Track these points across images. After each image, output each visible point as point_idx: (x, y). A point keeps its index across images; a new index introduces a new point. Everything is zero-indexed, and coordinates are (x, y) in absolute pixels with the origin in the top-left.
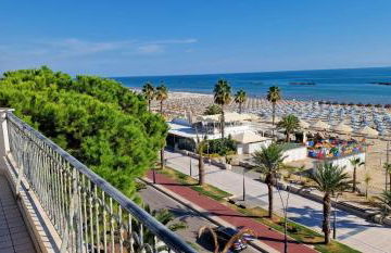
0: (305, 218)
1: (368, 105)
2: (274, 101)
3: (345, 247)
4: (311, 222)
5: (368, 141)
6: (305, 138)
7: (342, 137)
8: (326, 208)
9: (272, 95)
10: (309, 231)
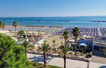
0: (36, 60)
1: (38, 27)
2: (15, 26)
3: (50, 66)
4: (38, 61)
5: (42, 35)
6: (26, 37)
7: (36, 35)
8: (44, 56)
9: (14, 24)
10: (39, 64)
